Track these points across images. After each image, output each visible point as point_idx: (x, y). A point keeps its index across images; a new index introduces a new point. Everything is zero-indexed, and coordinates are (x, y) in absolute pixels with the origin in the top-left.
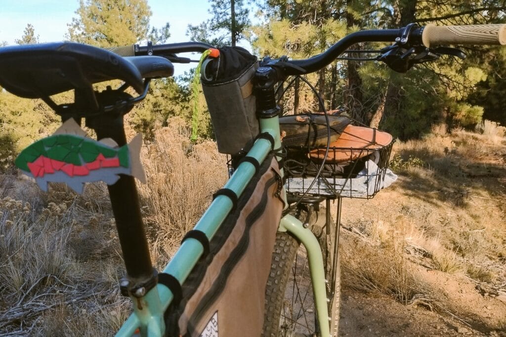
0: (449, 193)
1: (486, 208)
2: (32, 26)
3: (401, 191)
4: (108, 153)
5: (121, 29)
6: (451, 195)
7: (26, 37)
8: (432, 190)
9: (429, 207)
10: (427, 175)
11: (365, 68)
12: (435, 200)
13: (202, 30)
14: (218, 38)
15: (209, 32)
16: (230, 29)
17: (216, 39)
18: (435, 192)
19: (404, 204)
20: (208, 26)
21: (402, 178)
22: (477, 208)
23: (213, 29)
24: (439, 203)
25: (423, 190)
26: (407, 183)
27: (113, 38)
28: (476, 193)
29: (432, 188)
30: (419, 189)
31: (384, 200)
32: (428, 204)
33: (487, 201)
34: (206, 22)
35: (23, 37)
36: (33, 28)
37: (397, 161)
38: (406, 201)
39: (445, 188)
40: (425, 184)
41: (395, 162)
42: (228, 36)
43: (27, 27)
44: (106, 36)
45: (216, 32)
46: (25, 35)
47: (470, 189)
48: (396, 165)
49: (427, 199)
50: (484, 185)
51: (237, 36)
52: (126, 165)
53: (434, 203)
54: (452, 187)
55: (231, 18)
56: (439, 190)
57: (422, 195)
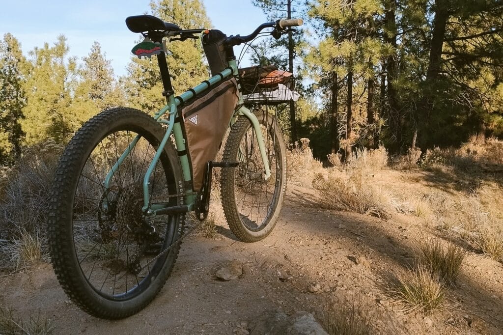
0: (465, 184)
1: (494, 196)
2: (99, 44)
3: (425, 183)
4: (158, 46)
5: (187, 46)
6: (466, 186)
7: (93, 55)
8: (450, 182)
9: (446, 195)
10: (448, 170)
11: (397, 80)
12: (452, 190)
13: (261, 48)
14: (276, 56)
15: (269, 50)
16: (287, 48)
17: (275, 56)
18: (453, 183)
19: (425, 193)
20: (267, 44)
21: (426, 173)
22: (486, 196)
23: (272, 47)
24: (455, 192)
25: (443, 182)
26: (430, 176)
27: (179, 54)
28: (487, 184)
29: (450, 180)
30: (440, 181)
31: (409, 190)
32: (445, 193)
33: (495, 190)
34: (265, 41)
35: (89, 55)
36: (100, 46)
37: (424, 160)
38: (427, 191)
39: (462, 181)
40: (446, 178)
41: (422, 161)
42: (285, 53)
43: (94, 45)
44: (172, 53)
45: (275, 50)
46: (92, 52)
47: (483, 182)
48: (423, 163)
49: (446, 189)
50: (495, 179)
51: (294, 54)
52: (162, 49)
53: (451, 192)
54: (468, 180)
55: (288, 37)
56: (456, 182)
57: (442, 186)
